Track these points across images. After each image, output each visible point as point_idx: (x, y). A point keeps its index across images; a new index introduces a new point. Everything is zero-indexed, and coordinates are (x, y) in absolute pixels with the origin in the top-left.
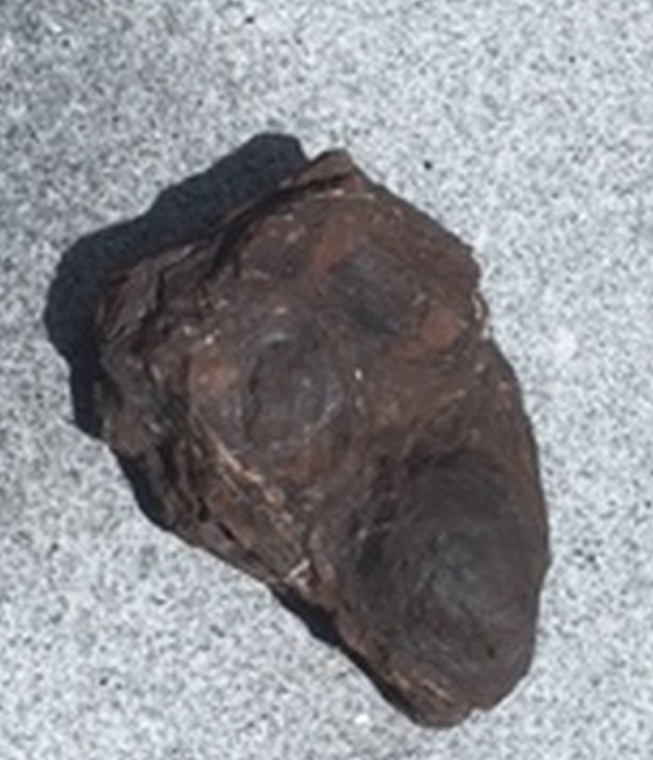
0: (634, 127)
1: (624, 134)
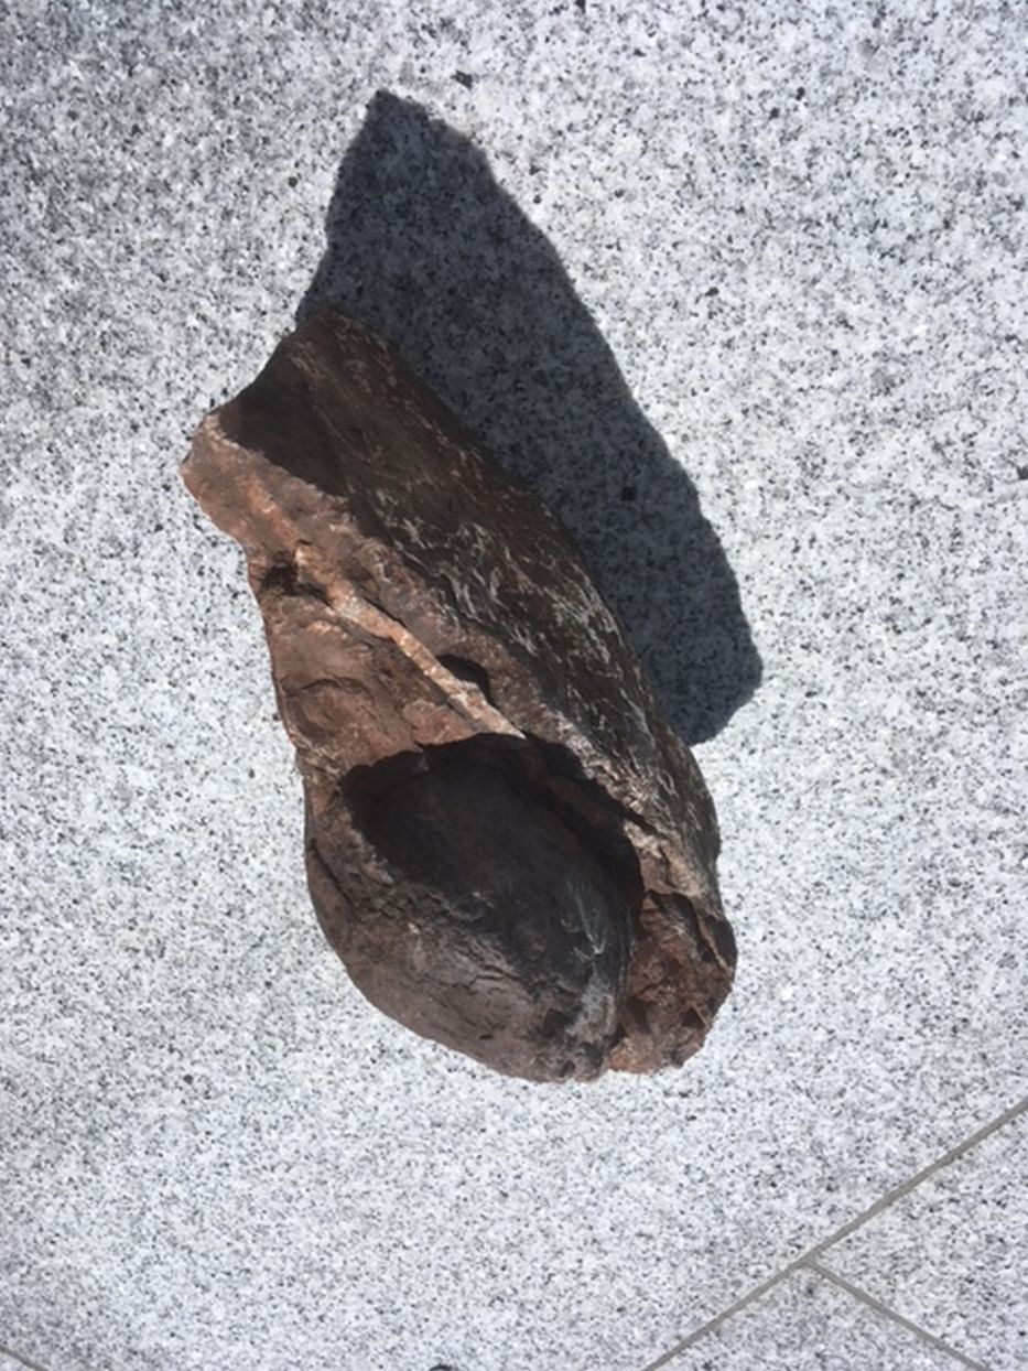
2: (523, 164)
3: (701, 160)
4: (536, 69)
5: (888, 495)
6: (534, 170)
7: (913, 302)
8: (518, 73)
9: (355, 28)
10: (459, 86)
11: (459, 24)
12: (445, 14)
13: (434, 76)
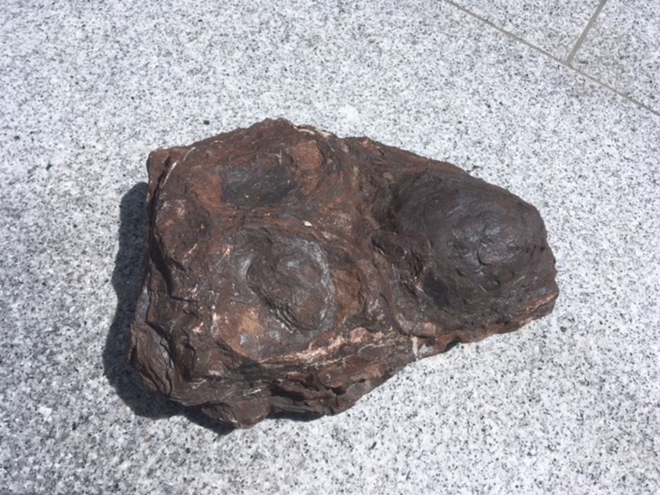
0: (256, 14)
1: (257, 20)
2: (81, 151)
3: (88, 102)
4: (50, 146)
5: (207, 52)
6: (84, 148)
7: (141, 48)
8: (50, 151)
9: (24, 200)
10: (51, 169)
11: (30, 168)
12: (26, 171)
13: (46, 177)
